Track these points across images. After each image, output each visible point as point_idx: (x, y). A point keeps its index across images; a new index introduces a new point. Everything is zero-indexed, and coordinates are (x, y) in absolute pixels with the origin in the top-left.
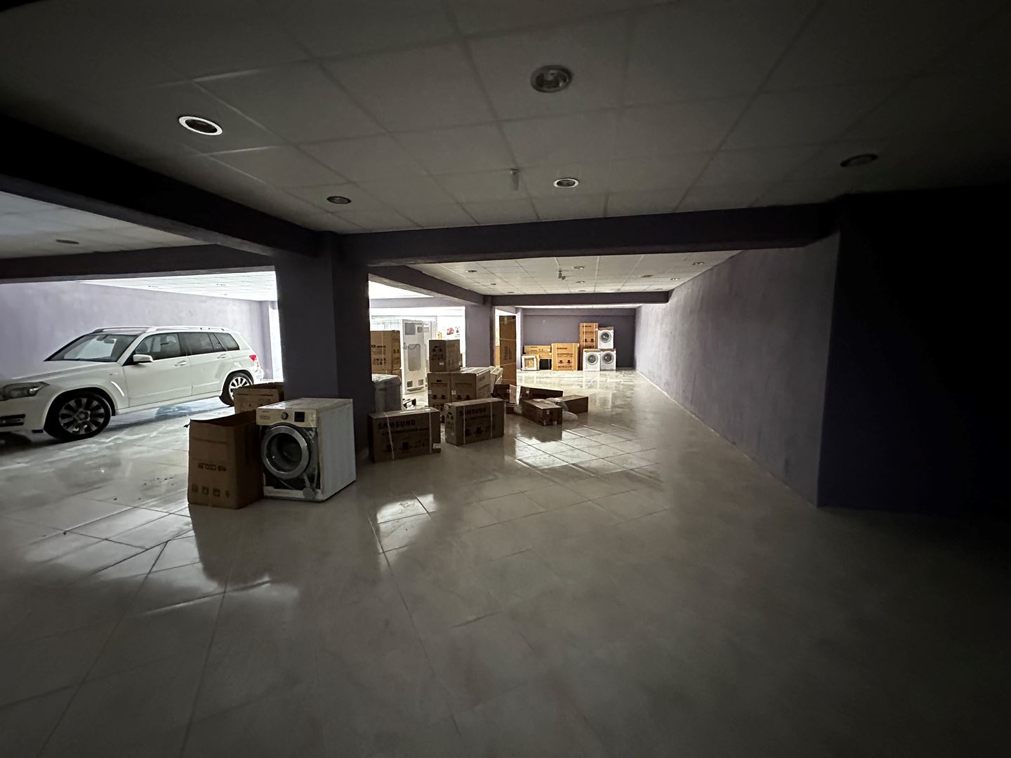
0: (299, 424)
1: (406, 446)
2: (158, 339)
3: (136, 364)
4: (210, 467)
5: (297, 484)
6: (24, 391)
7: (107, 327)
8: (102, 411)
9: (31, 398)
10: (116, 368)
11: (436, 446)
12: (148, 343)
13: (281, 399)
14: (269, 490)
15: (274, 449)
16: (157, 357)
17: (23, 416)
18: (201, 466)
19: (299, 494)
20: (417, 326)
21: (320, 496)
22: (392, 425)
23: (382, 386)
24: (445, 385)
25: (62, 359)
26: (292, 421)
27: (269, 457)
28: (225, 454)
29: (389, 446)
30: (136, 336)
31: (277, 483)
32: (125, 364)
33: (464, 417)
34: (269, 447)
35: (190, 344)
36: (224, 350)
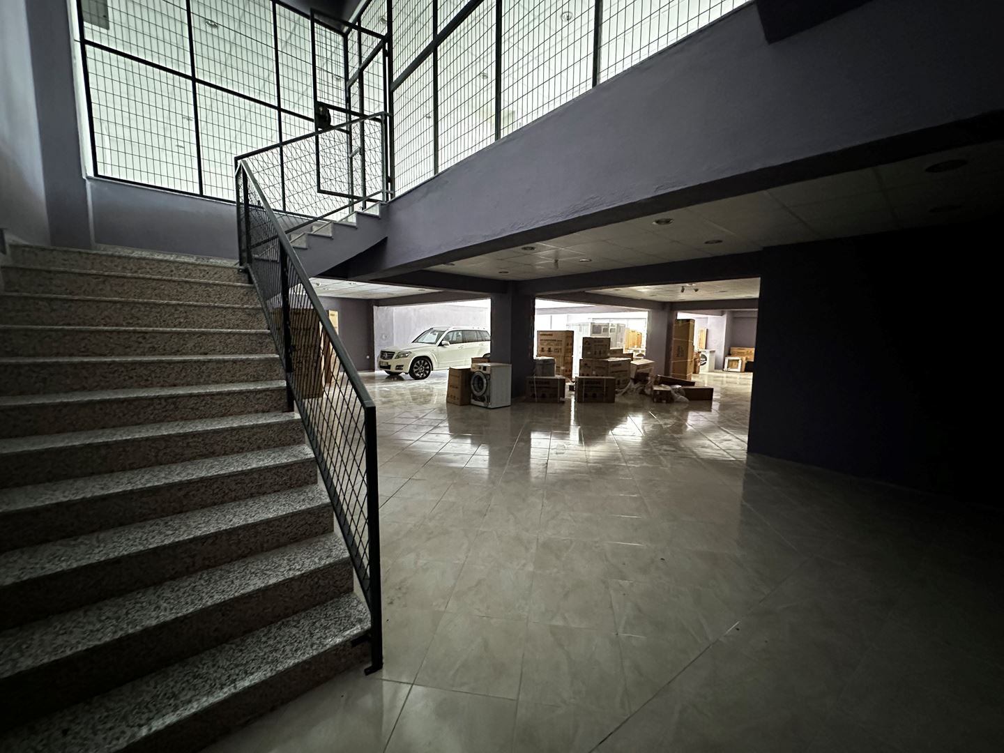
0: (484, 372)
1: (543, 396)
2: (455, 333)
3: (443, 345)
4: (453, 387)
5: (482, 399)
6: (403, 355)
7: (436, 326)
8: (428, 367)
9: (405, 358)
10: (435, 347)
11: (561, 399)
12: (451, 335)
13: (489, 362)
14: (473, 401)
15: (476, 382)
16: (452, 343)
17: (403, 366)
18: (451, 386)
19: (482, 404)
20: (603, 328)
21: (490, 406)
22: (537, 383)
23: (541, 363)
24: (589, 367)
25: (417, 342)
26: (481, 370)
27: (473, 384)
28: (458, 382)
29: (534, 395)
30: (444, 332)
31: (475, 398)
32: (439, 345)
33: (584, 385)
34: (474, 381)
35: (467, 337)
36: (483, 341)
